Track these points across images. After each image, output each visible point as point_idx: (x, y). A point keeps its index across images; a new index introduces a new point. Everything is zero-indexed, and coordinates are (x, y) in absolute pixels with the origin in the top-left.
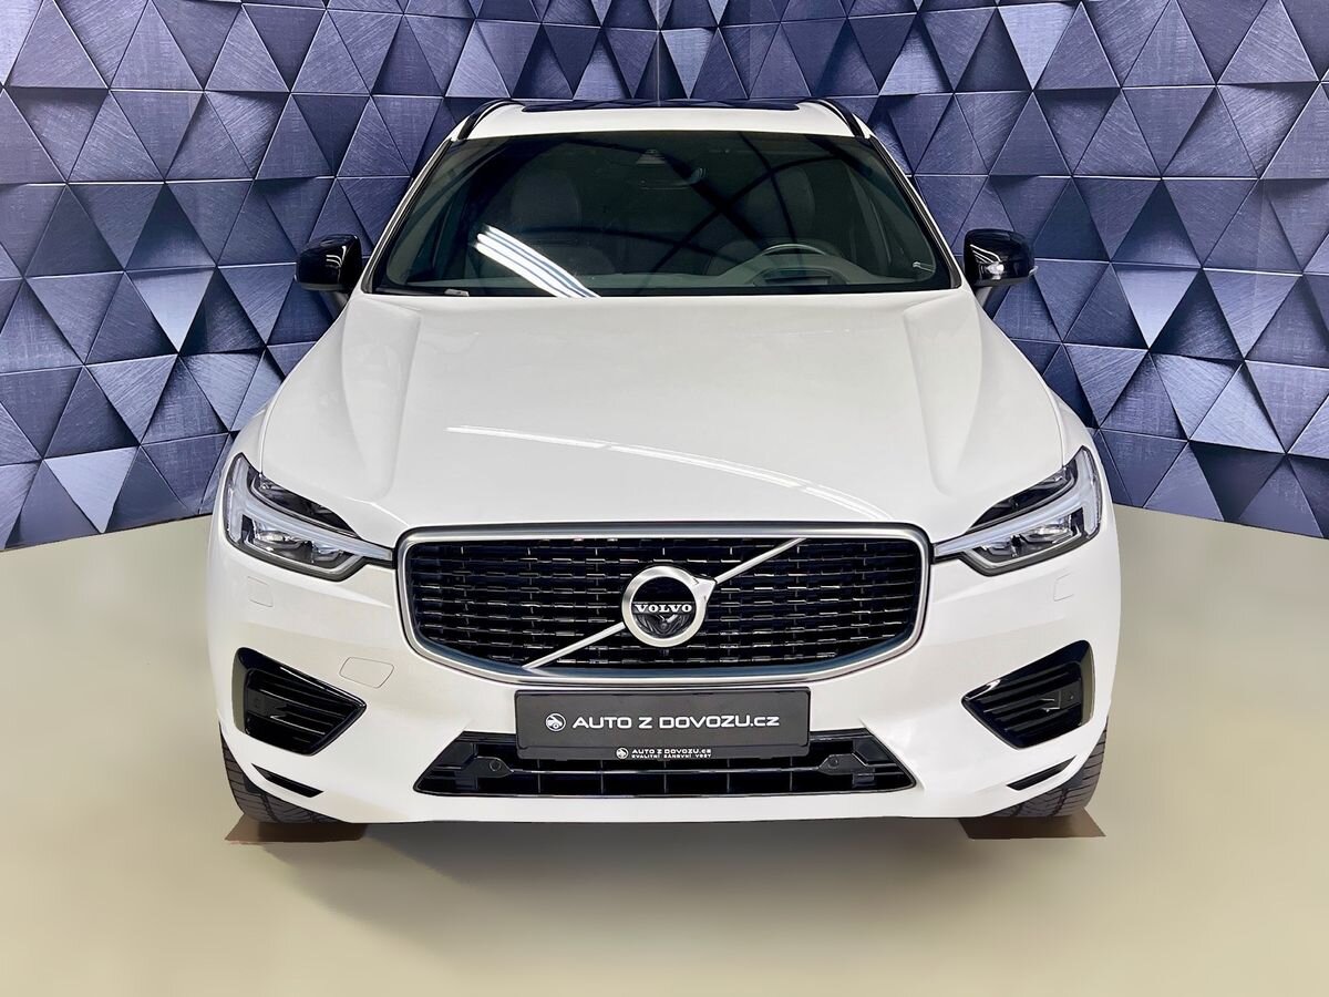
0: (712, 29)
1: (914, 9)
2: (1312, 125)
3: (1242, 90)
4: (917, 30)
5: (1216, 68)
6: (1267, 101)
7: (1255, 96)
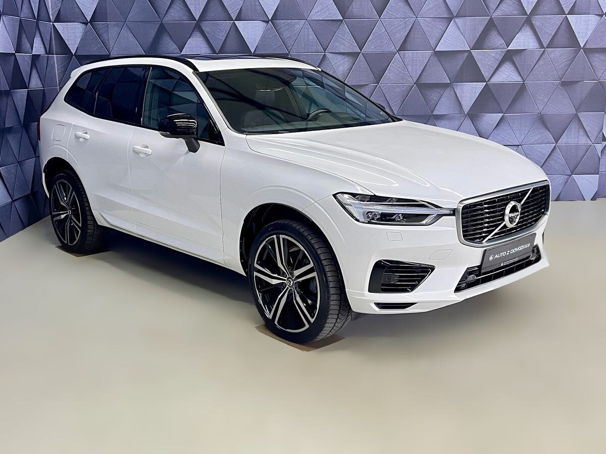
0: (86, 24)
1: (195, 20)
2: (360, 67)
3: (334, 55)
4: (197, 29)
5: (325, 47)
6: (344, 59)
7: (339, 56)
